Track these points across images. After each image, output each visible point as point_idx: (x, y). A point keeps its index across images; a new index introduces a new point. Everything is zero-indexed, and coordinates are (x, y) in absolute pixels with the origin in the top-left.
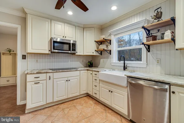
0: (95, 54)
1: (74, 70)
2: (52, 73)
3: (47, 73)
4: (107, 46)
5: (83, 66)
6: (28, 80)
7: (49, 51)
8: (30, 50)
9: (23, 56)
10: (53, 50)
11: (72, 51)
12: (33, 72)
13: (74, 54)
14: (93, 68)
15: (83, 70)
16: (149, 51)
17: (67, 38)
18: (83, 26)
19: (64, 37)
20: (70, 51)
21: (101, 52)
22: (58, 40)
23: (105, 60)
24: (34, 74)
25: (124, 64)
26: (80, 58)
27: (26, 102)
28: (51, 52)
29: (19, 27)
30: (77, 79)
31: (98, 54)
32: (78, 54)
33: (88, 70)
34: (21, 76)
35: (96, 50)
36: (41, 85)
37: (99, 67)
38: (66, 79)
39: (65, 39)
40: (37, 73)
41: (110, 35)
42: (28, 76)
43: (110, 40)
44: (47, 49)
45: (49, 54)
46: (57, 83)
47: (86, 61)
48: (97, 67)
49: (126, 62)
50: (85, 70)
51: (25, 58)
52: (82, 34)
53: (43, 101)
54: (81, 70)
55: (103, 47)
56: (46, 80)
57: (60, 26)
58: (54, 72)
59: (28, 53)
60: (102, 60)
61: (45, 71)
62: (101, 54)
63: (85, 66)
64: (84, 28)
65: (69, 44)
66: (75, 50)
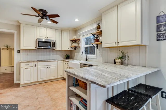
0: (70, 49)
1: (53, 61)
2: (37, 63)
3: (33, 62)
4: (78, 44)
5: (62, 58)
6: (21, 67)
7: (36, 47)
8: (22, 47)
9: (18, 51)
10: (38, 47)
11: (52, 47)
12: (24, 61)
13: (54, 49)
14: (69, 59)
15: (60, 61)
16: (98, 48)
17: (48, 39)
18: (61, 29)
19: (47, 38)
20: (51, 47)
21: (75, 48)
22: (43, 40)
23: (77, 53)
24: (25, 62)
25: (86, 56)
26: (60, 53)
27: (20, 82)
28: (37, 48)
29: (15, 32)
30: (55, 67)
31: (72, 49)
32: (57, 49)
33: (64, 61)
34: (17, 64)
35: (71, 46)
36: (30, 69)
37: (74, 59)
38: (47, 66)
39: (47, 39)
40: (27, 62)
41: (80, 36)
42: (21, 63)
43: (80, 40)
45: (35, 50)
46: (40, 69)
47: (65, 54)
48: (73, 59)
49: (87, 55)
50: (61, 61)
51: (19, 53)
52: (61, 35)
53: (31, 80)
54: (59, 61)
55: (75, 44)
56: (33, 67)
57: (44, 30)
58: (39, 62)
59: (21, 49)
60: (75, 54)
61: (32, 61)
62: (75, 49)
63: (64, 58)
64: (62, 30)
65: (50, 42)
66: (54, 47)
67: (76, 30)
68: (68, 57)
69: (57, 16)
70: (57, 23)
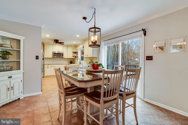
0: (72, 58)
2: (53, 65)
3: (51, 65)
5: (68, 63)
13: (63, 58)
22: (56, 52)
25: (80, 62)
26: (66, 59)
31: (74, 58)
32: (65, 57)
36: (49, 69)
39: (59, 52)
40: (48, 65)
41: (78, 50)
43: (78, 52)
44: (51, 56)
47: (69, 61)
55: (75, 55)
56: (51, 67)
59: (45, 58)
62: (76, 57)
64: (68, 46)
65: (60, 54)
66: (63, 56)
67: (76, 46)
68: (71, 63)
69: (63, 43)
70: (64, 44)
